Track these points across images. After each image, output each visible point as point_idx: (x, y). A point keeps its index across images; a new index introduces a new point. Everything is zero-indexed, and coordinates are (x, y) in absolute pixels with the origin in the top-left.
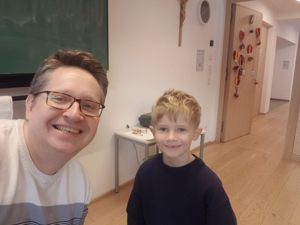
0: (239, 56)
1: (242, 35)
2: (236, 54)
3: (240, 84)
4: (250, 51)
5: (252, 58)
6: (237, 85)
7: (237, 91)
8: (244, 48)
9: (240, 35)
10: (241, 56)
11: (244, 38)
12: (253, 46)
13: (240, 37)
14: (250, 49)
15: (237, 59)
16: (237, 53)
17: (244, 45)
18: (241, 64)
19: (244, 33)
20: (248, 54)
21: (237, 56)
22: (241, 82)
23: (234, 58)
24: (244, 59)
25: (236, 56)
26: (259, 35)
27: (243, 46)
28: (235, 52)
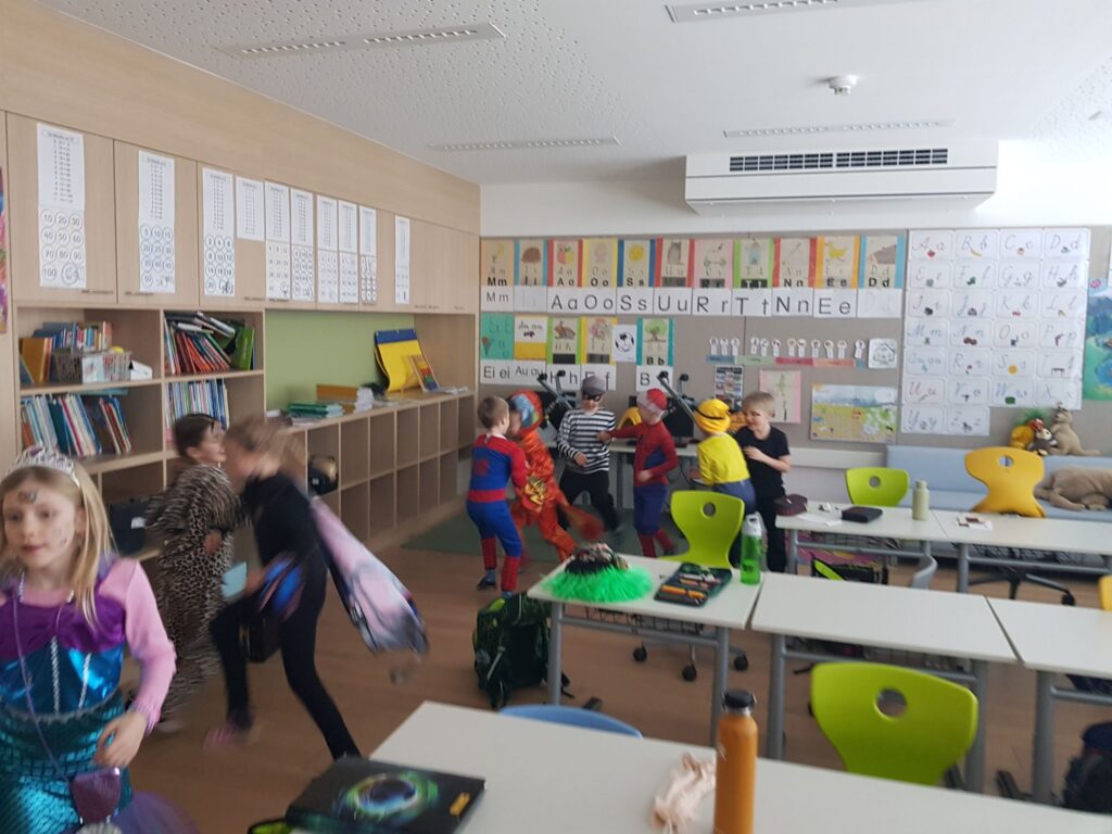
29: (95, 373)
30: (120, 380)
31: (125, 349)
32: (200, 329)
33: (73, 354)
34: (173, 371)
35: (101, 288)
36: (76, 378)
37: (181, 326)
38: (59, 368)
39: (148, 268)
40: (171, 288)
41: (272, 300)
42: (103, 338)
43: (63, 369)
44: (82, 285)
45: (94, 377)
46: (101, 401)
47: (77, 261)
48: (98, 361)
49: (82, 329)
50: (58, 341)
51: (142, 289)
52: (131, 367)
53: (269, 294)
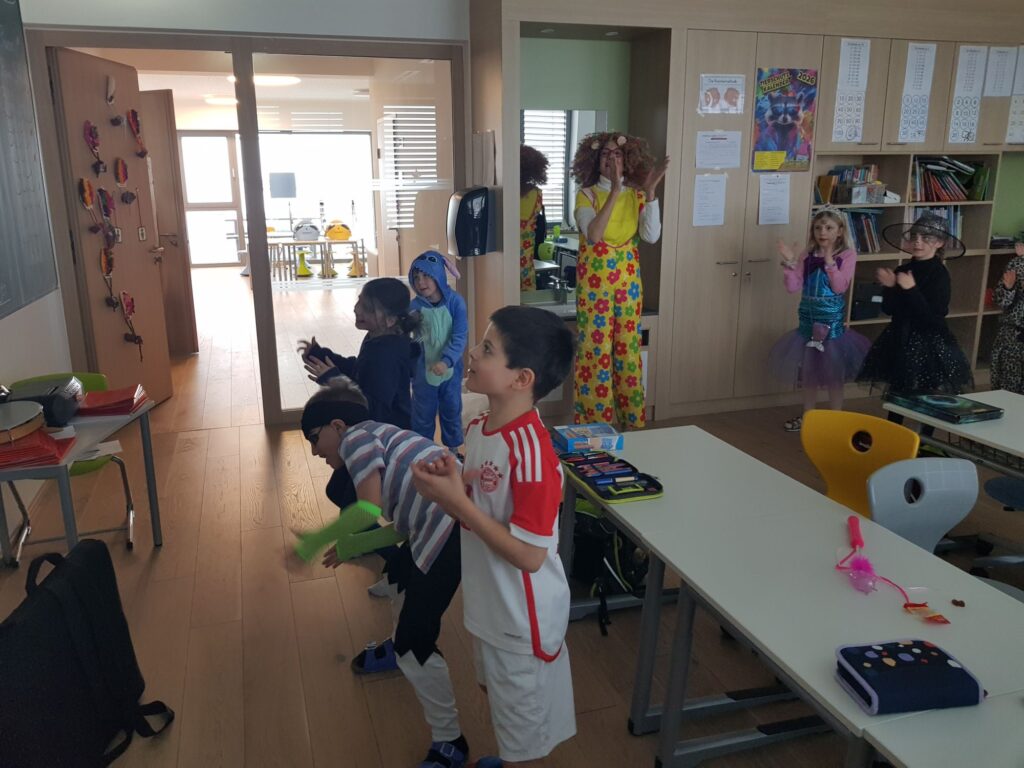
0: (96, 193)
1: (91, 135)
2: (86, 188)
3: (114, 269)
4: (121, 176)
5: (132, 194)
6: (108, 274)
7: (110, 290)
8: (105, 171)
9: (85, 134)
10: (100, 191)
11: (100, 142)
12: (127, 162)
13: (88, 141)
14: (120, 171)
15: (92, 203)
16: (89, 186)
17: (101, 163)
18: (107, 215)
19: (95, 128)
20: (119, 184)
21: (91, 194)
22: (116, 264)
23: (84, 200)
24: (111, 199)
25: (87, 195)
26: (138, 131)
27: (101, 166)
28: (81, 183)
29: (860, 197)
30: (877, 203)
31: (883, 182)
32: (944, 169)
33: (848, 185)
34: (919, 199)
35: (871, 141)
36: (848, 200)
37: (929, 166)
38: (839, 195)
39: (905, 126)
40: (921, 139)
41: (1010, 144)
42: (871, 176)
43: (842, 195)
44: (858, 139)
45: (860, 199)
46: (863, 217)
47: (857, 125)
48: (863, 190)
49: (858, 169)
50: (842, 177)
51: (900, 141)
52: (885, 195)
53: (1008, 139)
